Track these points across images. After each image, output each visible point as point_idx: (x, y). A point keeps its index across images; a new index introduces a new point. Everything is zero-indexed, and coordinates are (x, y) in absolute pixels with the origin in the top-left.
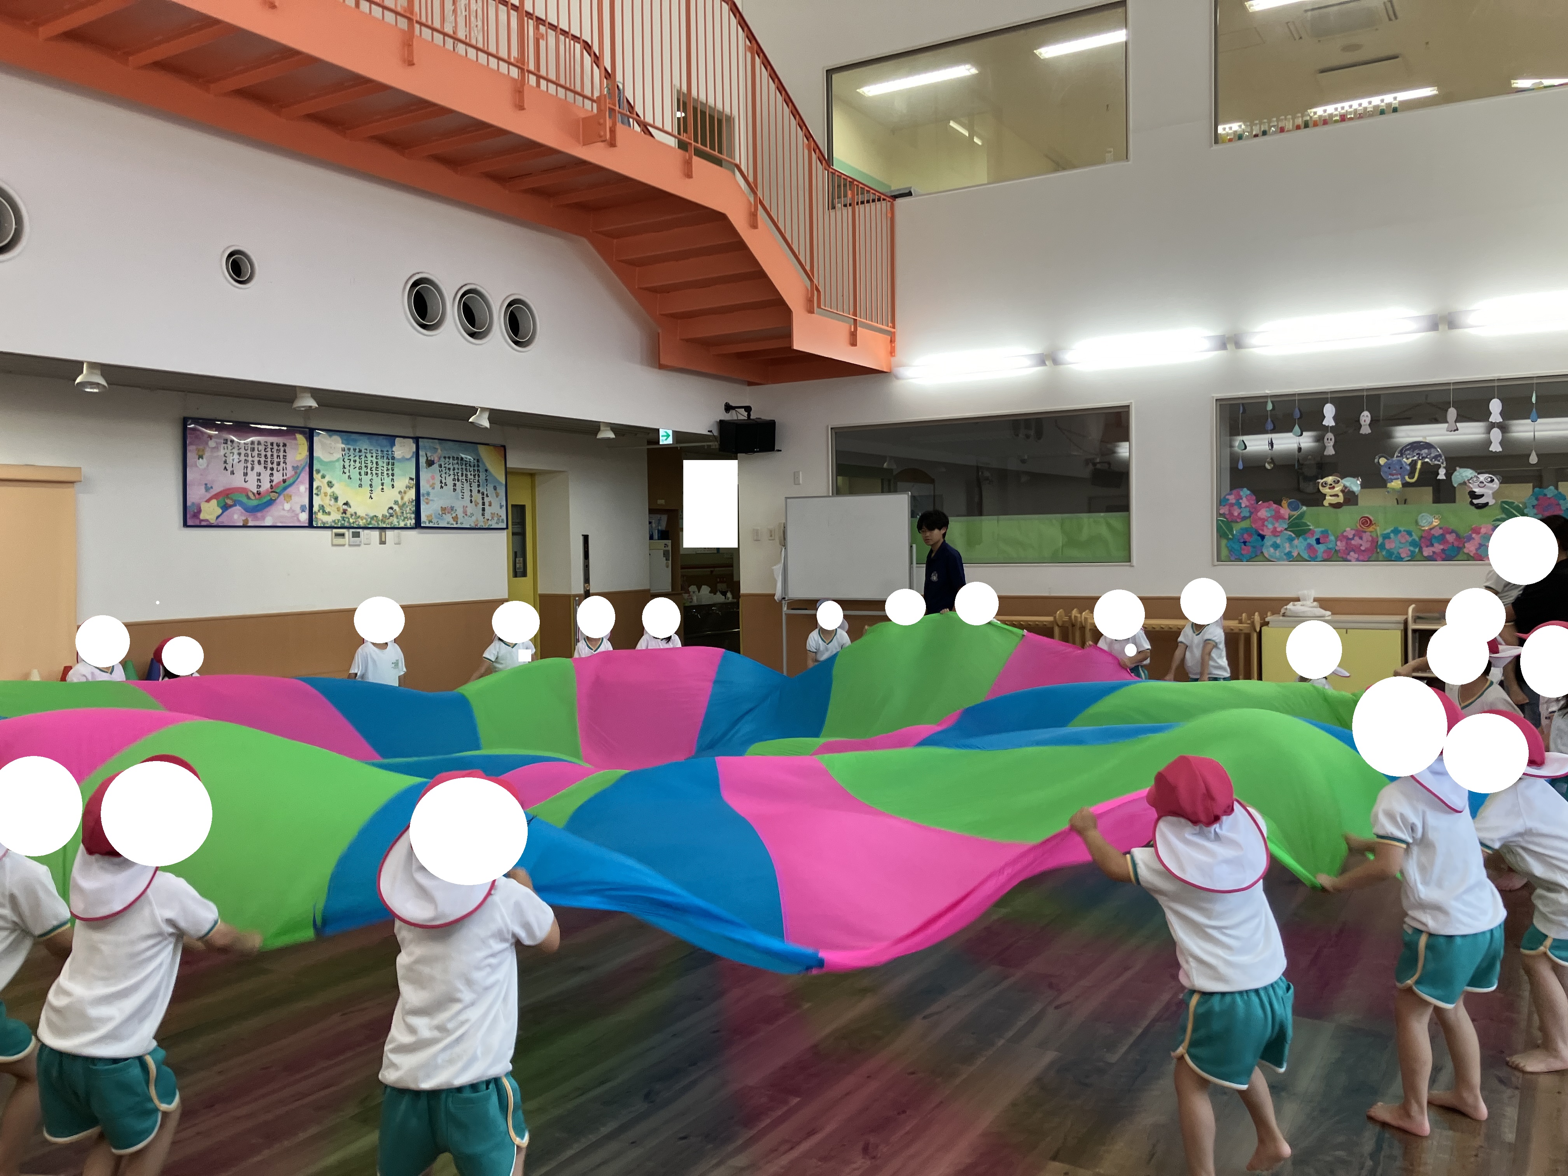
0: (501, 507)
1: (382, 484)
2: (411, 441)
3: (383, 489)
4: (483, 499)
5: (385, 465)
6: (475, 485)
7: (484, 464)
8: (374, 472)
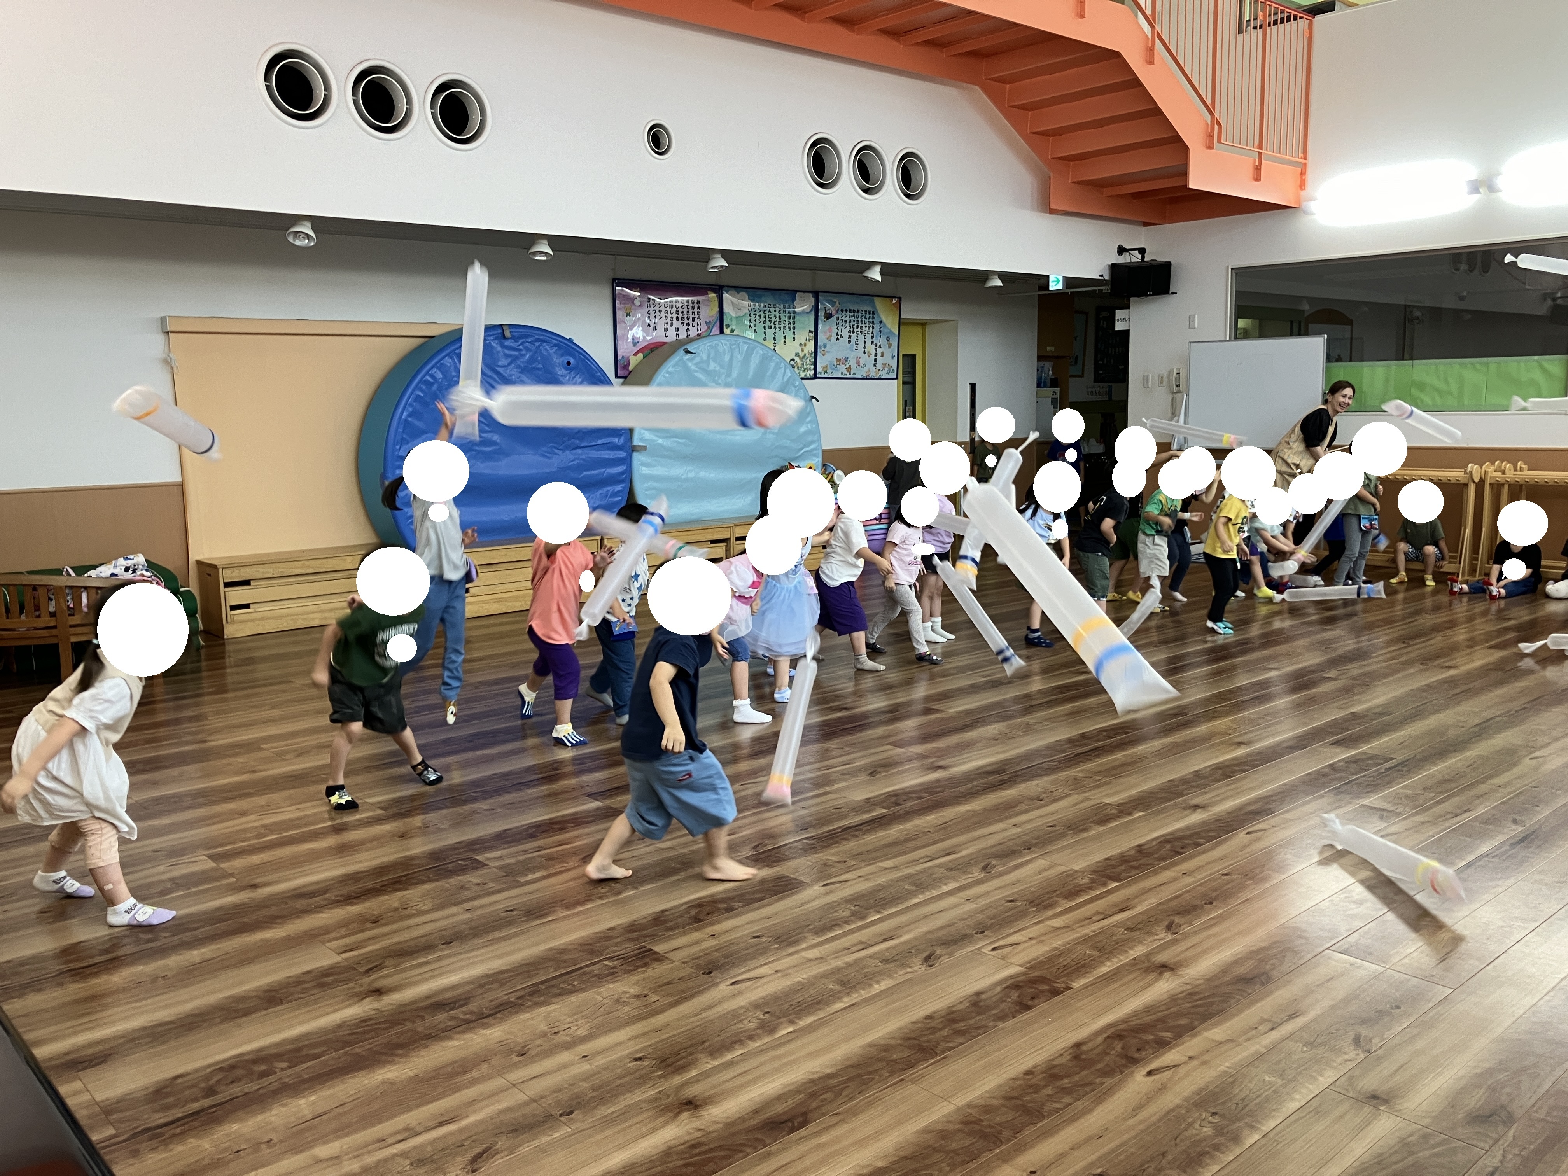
0: (893, 357)
1: (785, 337)
2: (810, 295)
3: (785, 342)
4: (876, 350)
5: (787, 319)
6: (869, 337)
7: (879, 315)
8: (777, 326)
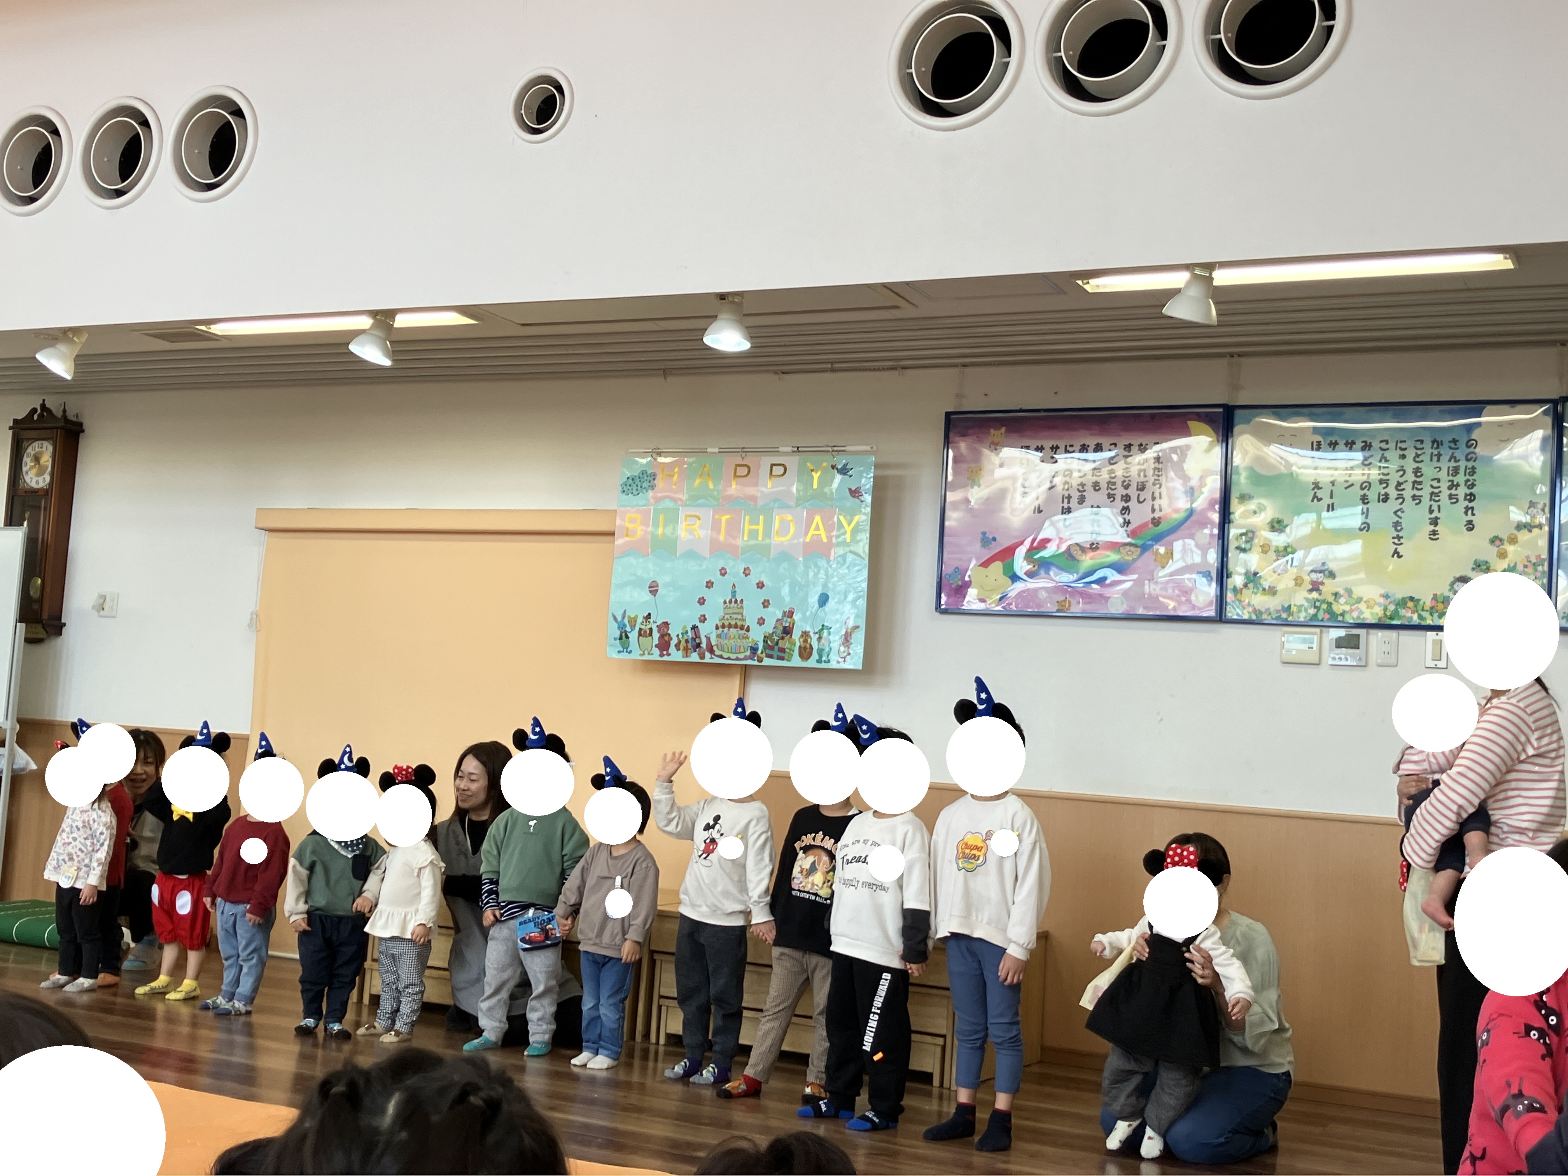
1: (1435, 522)
2: (1538, 411)
3: (1434, 533)
5: (1443, 475)
8: (1408, 493)
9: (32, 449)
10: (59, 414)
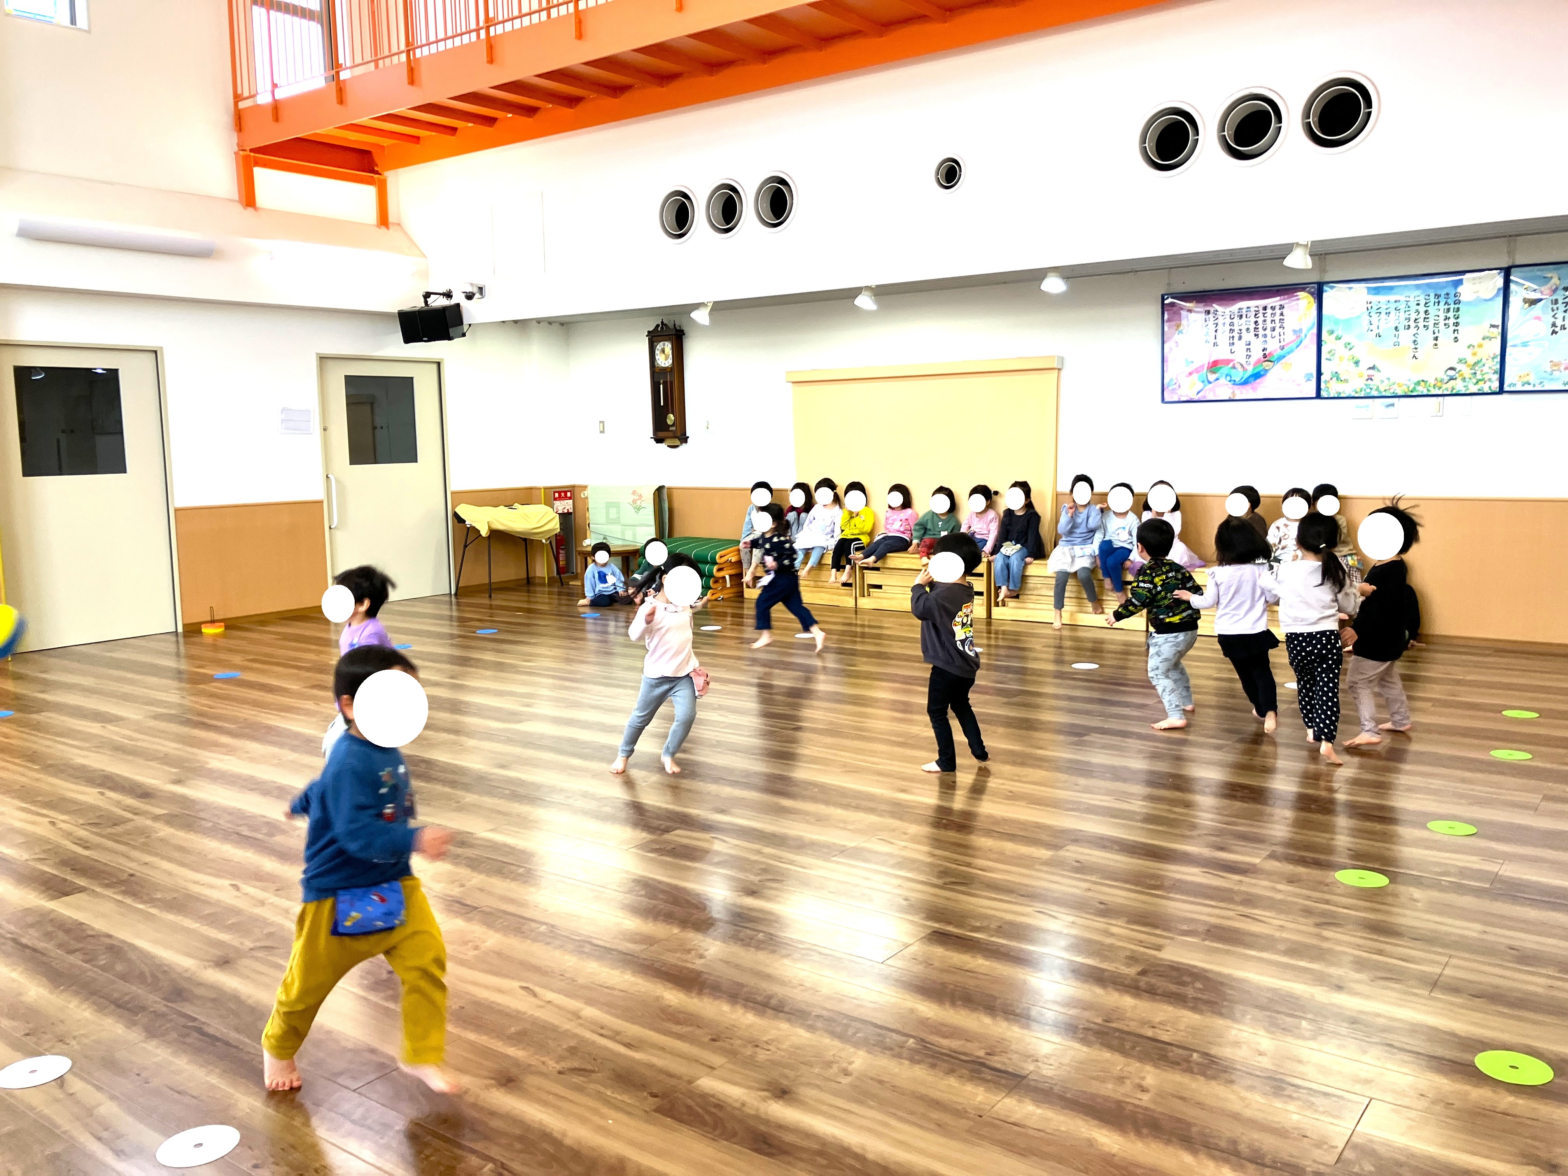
2: (1495, 273)
3: (1436, 345)
5: (1441, 313)
8: (1421, 324)
9: (659, 346)
10: (672, 327)
